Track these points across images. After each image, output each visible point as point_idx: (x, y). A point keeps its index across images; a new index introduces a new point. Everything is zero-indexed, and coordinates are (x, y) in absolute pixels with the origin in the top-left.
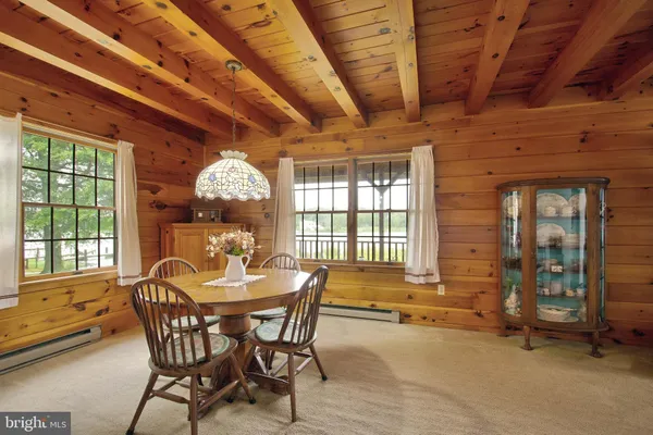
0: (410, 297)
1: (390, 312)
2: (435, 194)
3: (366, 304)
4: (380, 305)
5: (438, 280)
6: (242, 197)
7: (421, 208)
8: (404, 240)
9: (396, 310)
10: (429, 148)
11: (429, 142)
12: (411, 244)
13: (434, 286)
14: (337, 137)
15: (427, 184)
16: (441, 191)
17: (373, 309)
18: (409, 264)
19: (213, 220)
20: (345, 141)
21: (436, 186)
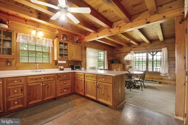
0: (161, 79)
1: (156, 81)
2: (168, 57)
3: (151, 80)
4: (154, 80)
5: (168, 75)
6: (130, 60)
7: (164, 60)
8: (160, 67)
9: (158, 81)
10: (166, 48)
11: (166, 47)
12: (162, 68)
13: (167, 76)
14: (144, 46)
15: (166, 55)
16: (169, 57)
17: (152, 81)
18: (161, 72)
19: (117, 63)
20: (145, 47)
21: (168, 56)
